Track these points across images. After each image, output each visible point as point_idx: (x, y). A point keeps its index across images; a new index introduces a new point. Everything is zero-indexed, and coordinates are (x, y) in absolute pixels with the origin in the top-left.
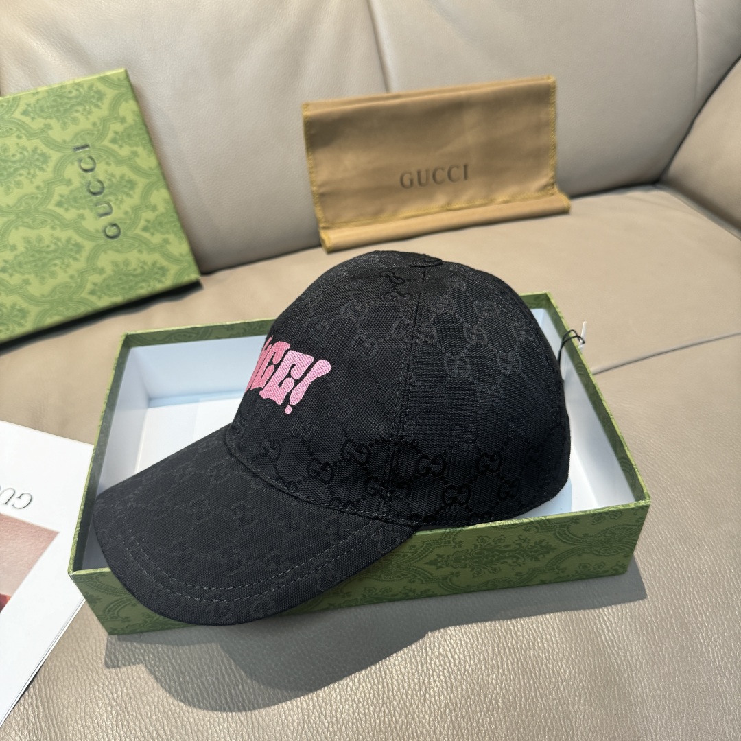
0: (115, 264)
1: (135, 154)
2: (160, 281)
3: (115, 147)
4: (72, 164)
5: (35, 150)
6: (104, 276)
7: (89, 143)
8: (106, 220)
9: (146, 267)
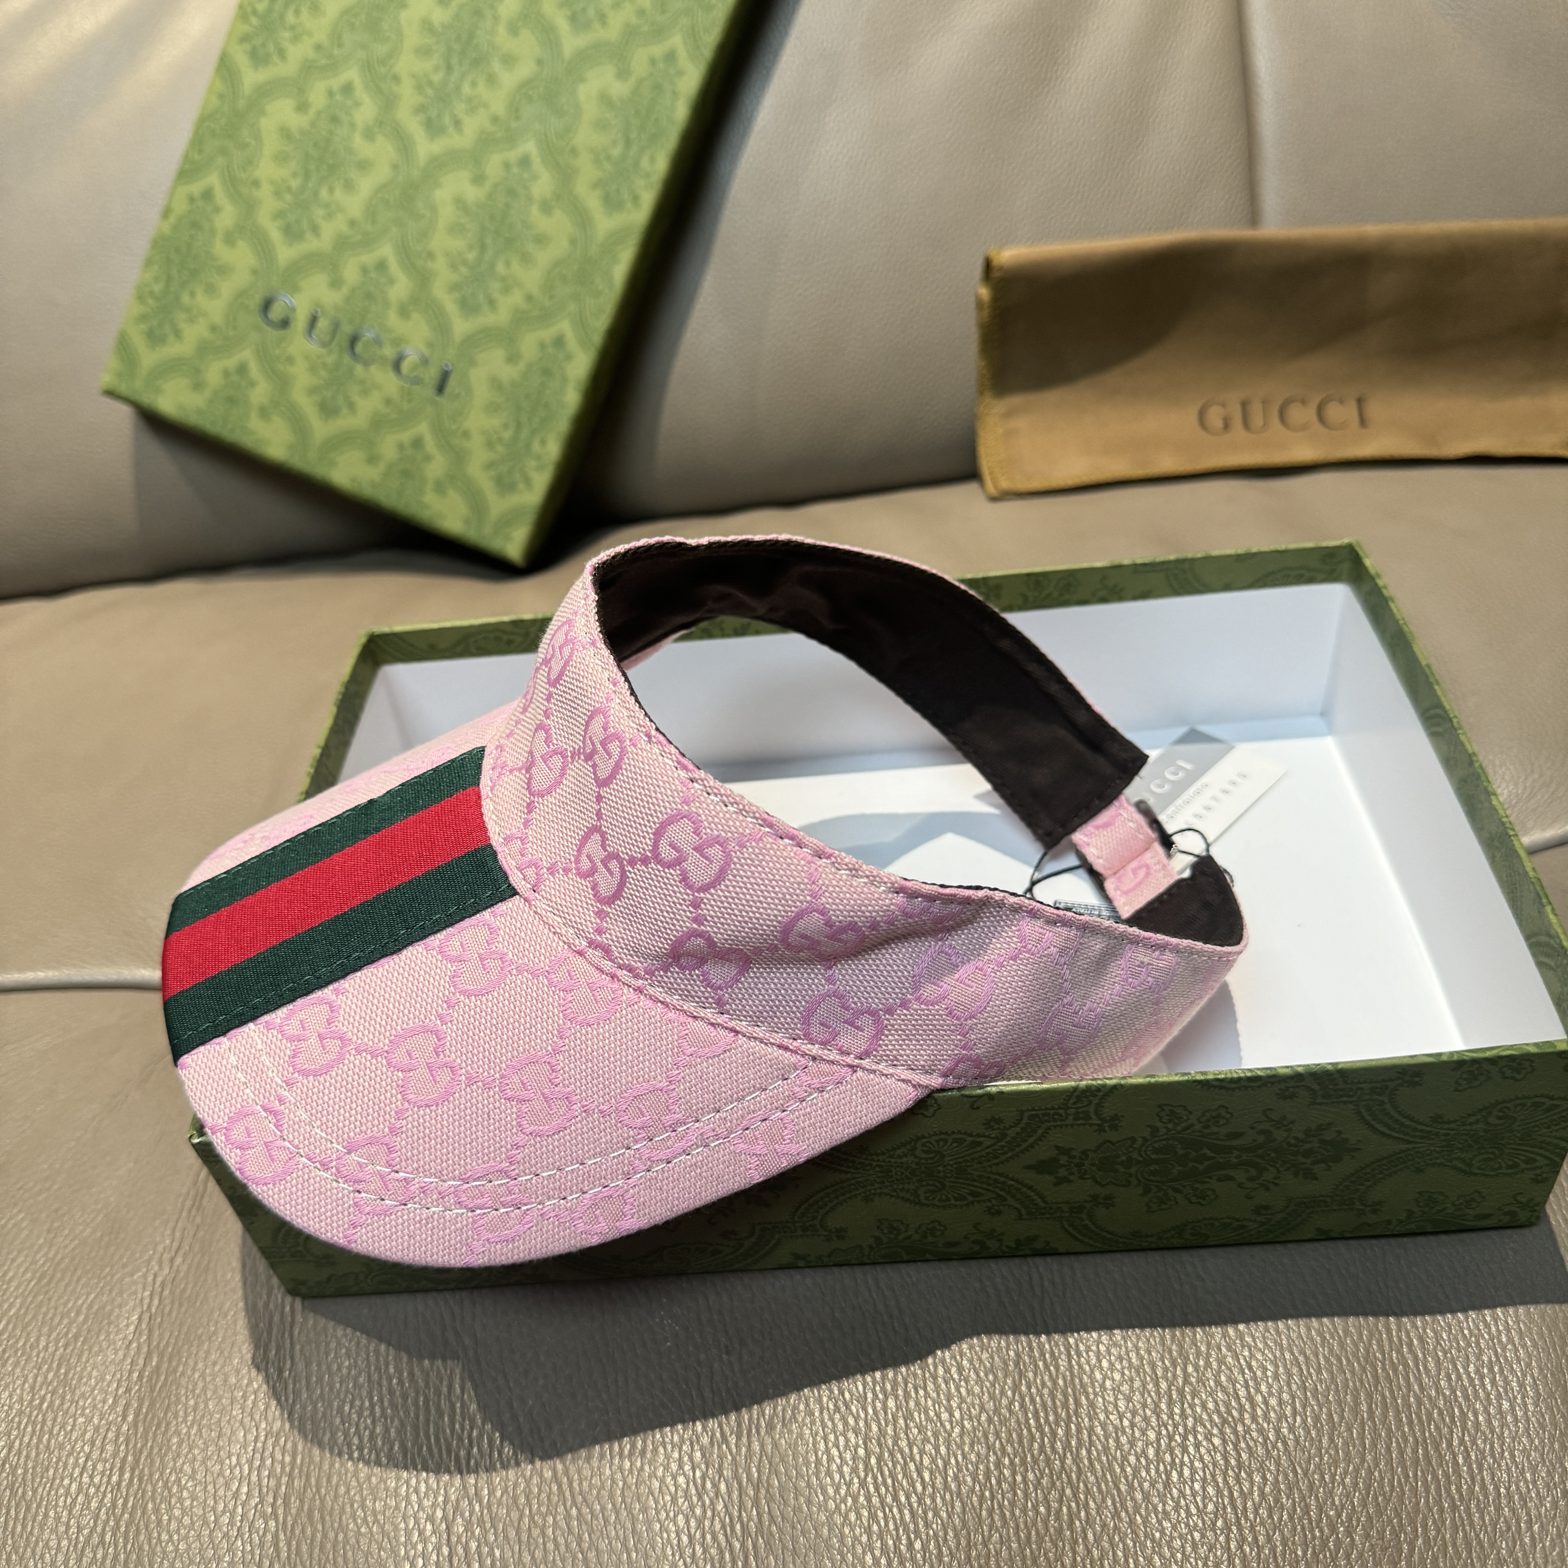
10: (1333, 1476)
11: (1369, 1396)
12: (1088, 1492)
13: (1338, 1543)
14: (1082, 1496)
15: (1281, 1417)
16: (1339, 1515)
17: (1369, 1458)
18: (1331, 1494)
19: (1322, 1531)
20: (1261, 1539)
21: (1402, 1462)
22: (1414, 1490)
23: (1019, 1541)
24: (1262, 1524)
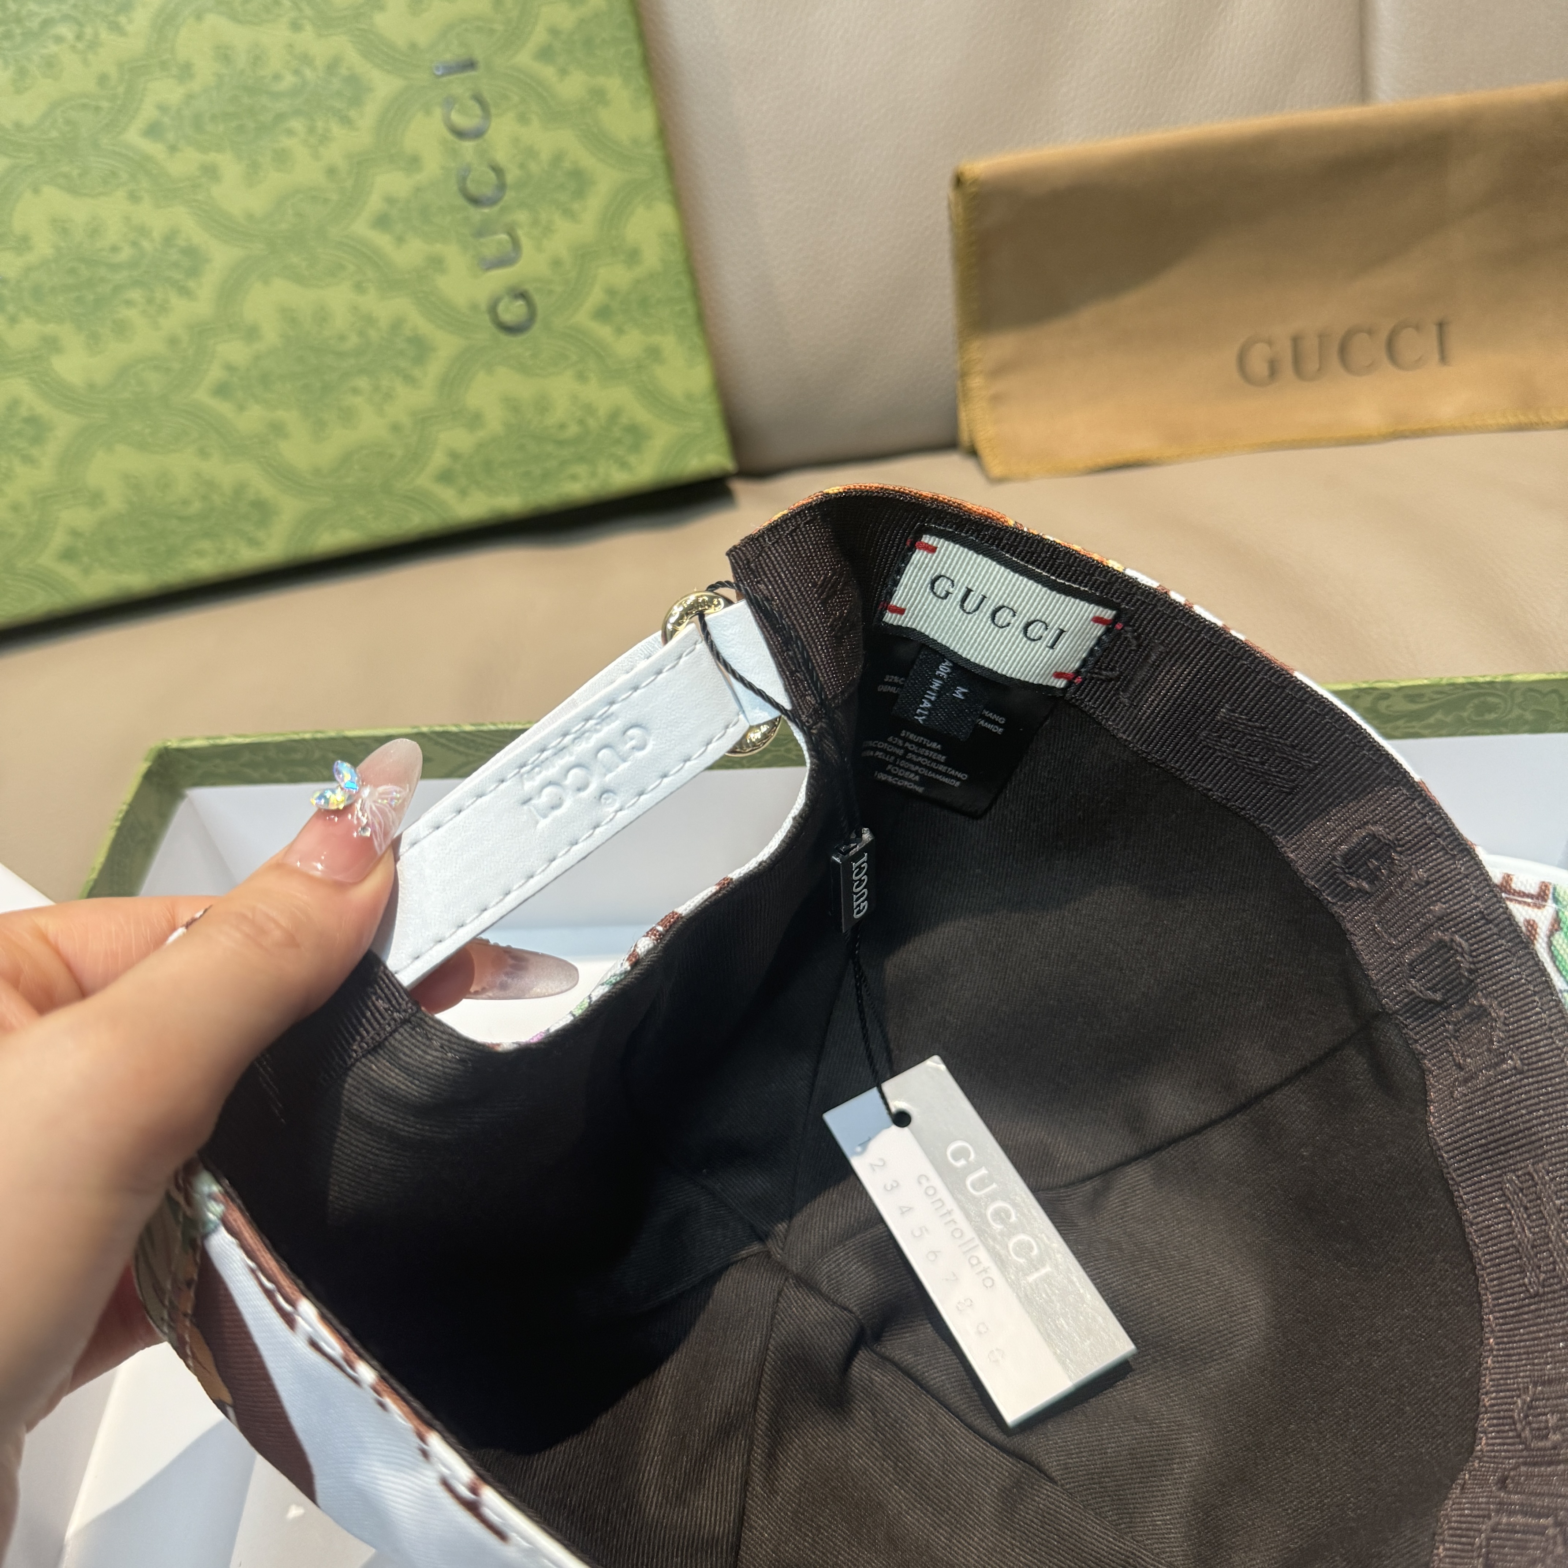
0: (512, 405)
1: (599, 96)
2: (624, 465)
3: (548, 72)
4: (428, 112)
5: (332, 67)
6: (481, 434)
7: (479, 55)
8: (500, 277)
9: (592, 423)
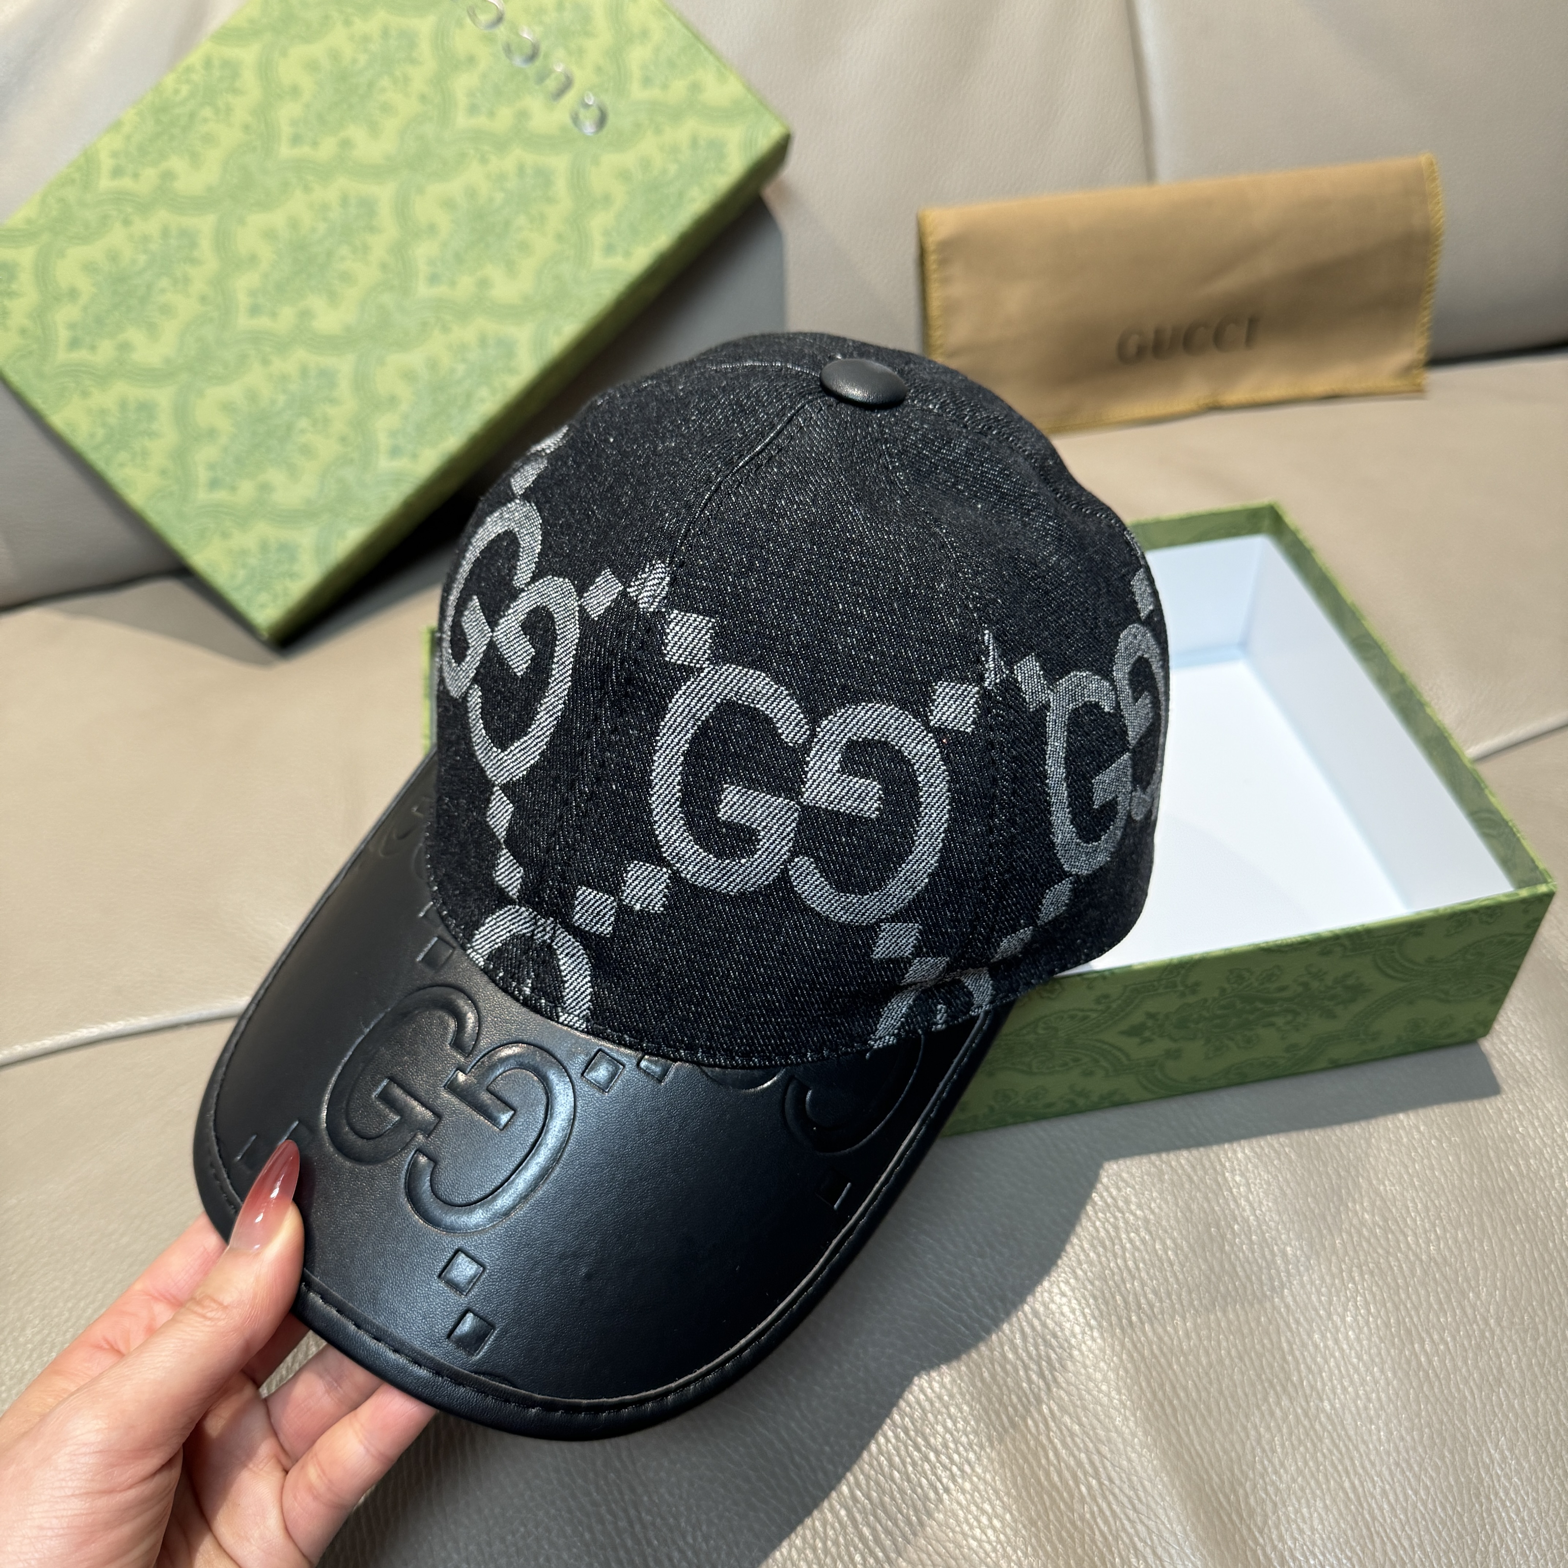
10: (1477, 1282)
11: (1490, 1216)
12: (1297, 1322)
13: (1493, 1334)
14: (1294, 1326)
15: (1428, 1242)
16: (1489, 1311)
17: (1500, 1263)
18: (1478, 1296)
19: (1478, 1325)
20: (1436, 1337)
21: (1524, 1263)
22: (1538, 1283)
23: (1255, 1369)
24: (1433, 1326)
